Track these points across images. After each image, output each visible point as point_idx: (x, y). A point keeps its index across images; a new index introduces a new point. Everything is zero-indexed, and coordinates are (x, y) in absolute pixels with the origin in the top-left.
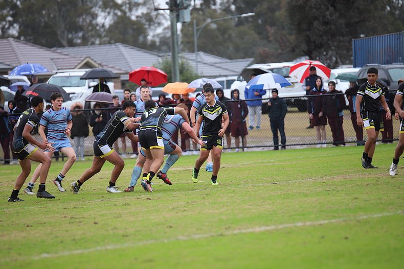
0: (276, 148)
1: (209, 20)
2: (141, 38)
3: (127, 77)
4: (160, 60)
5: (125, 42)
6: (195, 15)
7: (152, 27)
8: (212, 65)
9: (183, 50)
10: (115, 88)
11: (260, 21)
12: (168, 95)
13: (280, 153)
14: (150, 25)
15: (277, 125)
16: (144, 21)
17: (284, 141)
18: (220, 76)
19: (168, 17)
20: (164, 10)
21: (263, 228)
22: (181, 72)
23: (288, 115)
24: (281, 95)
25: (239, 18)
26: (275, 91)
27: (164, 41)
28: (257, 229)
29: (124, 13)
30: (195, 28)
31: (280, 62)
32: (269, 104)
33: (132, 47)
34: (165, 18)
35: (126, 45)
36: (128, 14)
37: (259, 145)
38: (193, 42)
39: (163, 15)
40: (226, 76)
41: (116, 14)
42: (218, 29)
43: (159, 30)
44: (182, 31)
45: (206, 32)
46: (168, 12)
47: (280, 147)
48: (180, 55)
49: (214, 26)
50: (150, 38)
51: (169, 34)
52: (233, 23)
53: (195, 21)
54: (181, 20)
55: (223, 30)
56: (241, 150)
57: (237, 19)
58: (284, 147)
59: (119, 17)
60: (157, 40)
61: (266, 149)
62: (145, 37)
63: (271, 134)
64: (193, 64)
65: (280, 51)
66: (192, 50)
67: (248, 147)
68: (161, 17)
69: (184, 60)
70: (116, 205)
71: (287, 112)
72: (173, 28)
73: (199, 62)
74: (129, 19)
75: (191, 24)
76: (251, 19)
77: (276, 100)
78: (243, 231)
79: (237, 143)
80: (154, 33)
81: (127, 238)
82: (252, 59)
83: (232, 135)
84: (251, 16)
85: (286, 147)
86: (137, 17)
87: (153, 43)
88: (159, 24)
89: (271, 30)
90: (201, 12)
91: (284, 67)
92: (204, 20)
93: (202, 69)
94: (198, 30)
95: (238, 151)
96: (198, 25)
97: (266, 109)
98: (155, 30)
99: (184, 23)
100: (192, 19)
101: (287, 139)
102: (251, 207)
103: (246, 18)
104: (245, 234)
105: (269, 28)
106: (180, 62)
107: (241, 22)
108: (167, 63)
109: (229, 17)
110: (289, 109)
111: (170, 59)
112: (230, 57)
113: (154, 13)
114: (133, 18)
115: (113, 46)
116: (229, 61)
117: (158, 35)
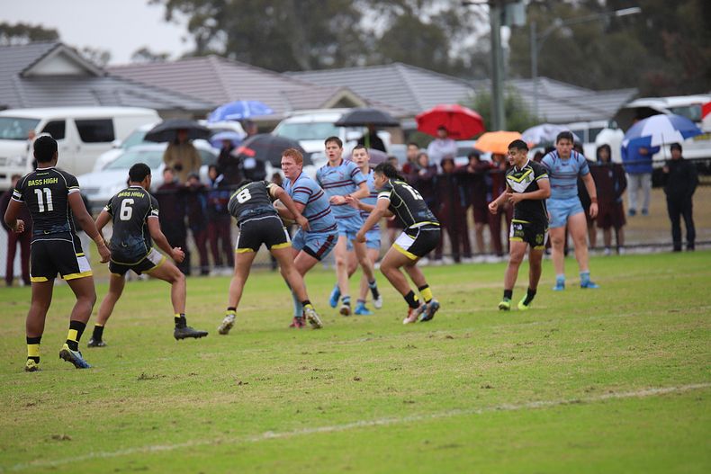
0: (677, 248)
1: (558, 22)
2: (438, 56)
3: (413, 124)
4: (471, 93)
5: (409, 61)
6: (534, 13)
7: (458, 35)
8: (564, 101)
9: (512, 76)
10: (393, 141)
11: (650, 24)
12: (483, 153)
13: (685, 260)
14: (453, 32)
15: (680, 208)
16: (443, 24)
17: (691, 235)
18: (578, 121)
19: (486, 17)
20: (478, 4)
21: (654, 390)
22: (508, 114)
23: (699, 191)
24: (686, 154)
25: (613, 18)
26: (676, 147)
27: (478, 59)
28: (643, 393)
29: (408, 9)
30: (534, 35)
31: (685, 94)
32: (666, 170)
33: (422, 69)
34: (480, 19)
35: (410, 66)
36: (416, 12)
37: (647, 242)
38: (528, 63)
39: (477, 14)
40: (588, 121)
41: (394, 14)
42: (576, 38)
43: (470, 41)
44: (511, 41)
45: (552, 43)
46: (486, 8)
47: (684, 247)
48: (508, 83)
49: (567, 33)
50: (453, 53)
51: (487, 47)
52: (601, 27)
53: (533, 25)
54: (509, 20)
55: (583, 40)
56: (613, 252)
57: (607, 20)
58: (691, 246)
59: (401, 19)
60: (466, 58)
61: (659, 250)
62: (445, 53)
63: (668, 224)
64: (528, 100)
65: (685, 76)
66: (527, 76)
67: (626, 247)
68: (472, 17)
69: (514, 94)
70: (392, 347)
71: (697, 183)
72: (494, 36)
73: (541, 96)
74: (417, 21)
75: (526, 29)
76: (632, 20)
77: (677, 163)
78: (618, 396)
79: (607, 240)
80: (462, 46)
81: (412, 406)
82: (634, 91)
83: (599, 226)
84: (635, 15)
85: (696, 247)
86: (432, 17)
87: (459, 63)
88: (471, 30)
89: (669, 39)
90: (544, 9)
91: (693, 105)
92: (550, 22)
93: (544, 109)
94: (538, 40)
95: (608, 255)
96: (538, 30)
97: (659, 179)
98: (462, 39)
99: (513, 28)
100: (529, 21)
101: (698, 231)
102: (631, 353)
103: (625, 18)
104: (621, 400)
105: (665, 35)
106: (506, 95)
107: (616, 25)
108: (482, 97)
109: (593, 16)
110: (701, 179)
111: (488, 91)
112: (596, 87)
113: (460, 11)
114: (425, 19)
115: (388, 70)
116: (593, 93)
117: (468, 50)
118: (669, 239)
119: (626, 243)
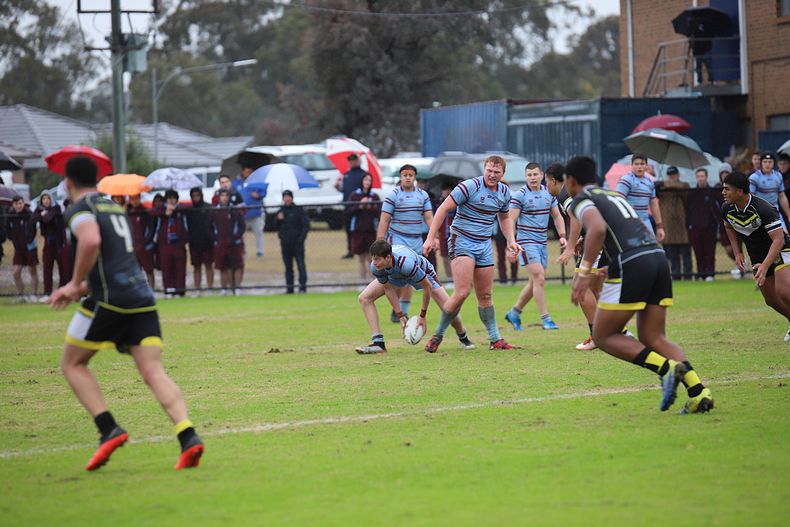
0: (290, 291)
1: (178, 70)
2: (60, 98)
3: (42, 164)
4: (93, 135)
5: (32, 102)
6: (154, 60)
7: (79, 79)
8: (182, 146)
9: (132, 120)
10: (14, 180)
11: (265, 75)
13: (297, 300)
14: (75, 75)
15: (293, 251)
16: (65, 68)
17: (303, 278)
18: (196, 166)
19: (108, 62)
20: (101, 50)
21: (269, 426)
22: (129, 157)
23: (311, 236)
24: (298, 200)
25: (230, 68)
26: (288, 194)
27: (99, 103)
28: (258, 428)
29: (31, 53)
30: (155, 82)
31: (298, 143)
32: (281, 216)
33: (45, 111)
34: (102, 64)
35: (34, 108)
36: (38, 55)
37: (262, 284)
38: (150, 108)
39: (98, 58)
40: (207, 166)
41: (17, 55)
42: (194, 85)
43: (92, 85)
44: (131, 86)
45: (172, 89)
46: (108, 53)
47: (296, 290)
48: (128, 127)
49: (186, 80)
50: (75, 97)
51: (109, 91)
52: (219, 76)
53: (154, 71)
54: (131, 68)
55: (201, 88)
56: (230, 293)
57: (225, 70)
58: (303, 288)
59: (22, 60)
60: (88, 101)
61: (272, 292)
62: (68, 95)
64: (149, 144)
65: (298, 126)
66: (148, 121)
67: (241, 288)
68: (95, 62)
69: (135, 138)
70: (13, 382)
71: (309, 229)
72: (116, 80)
73: (161, 140)
74: (40, 63)
75: (147, 75)
76: (249, 71)
78: (234, 431)
80: (84, 89)
81: (33, 439)
82: (250, 139)
83: (217, 267)
84: (251, 66)
85: (308, 290)
86: (54, 61)
87: (81, 106)
88: (92, 74)
89: (285, 90)
90: (164, 56)
91: (306, 154)
92: (170, 69)
93: (163, 153)
94: (159, 86)
95: (225, 295)
96: (158, 77)
97: (272, 224)
98: (85, 83)
99: (135, 74)
100: (150, 67)
101: (309, 275)
102: (247, 389)
103: (242, 68)
104: (237, 435)
105: (280, 86)
106: (127, 138)
107: (232, 75)
108: (105, 140)
109: (212, 65)
110: (313, 224)
111: (110, 133)
112: (213, 134)
113: (83, 56)
114: (47, 62)
115: (12, 109)
116: (211, 140)
117: (89, 93)
118: (283, 281)
119: (243, 284)
